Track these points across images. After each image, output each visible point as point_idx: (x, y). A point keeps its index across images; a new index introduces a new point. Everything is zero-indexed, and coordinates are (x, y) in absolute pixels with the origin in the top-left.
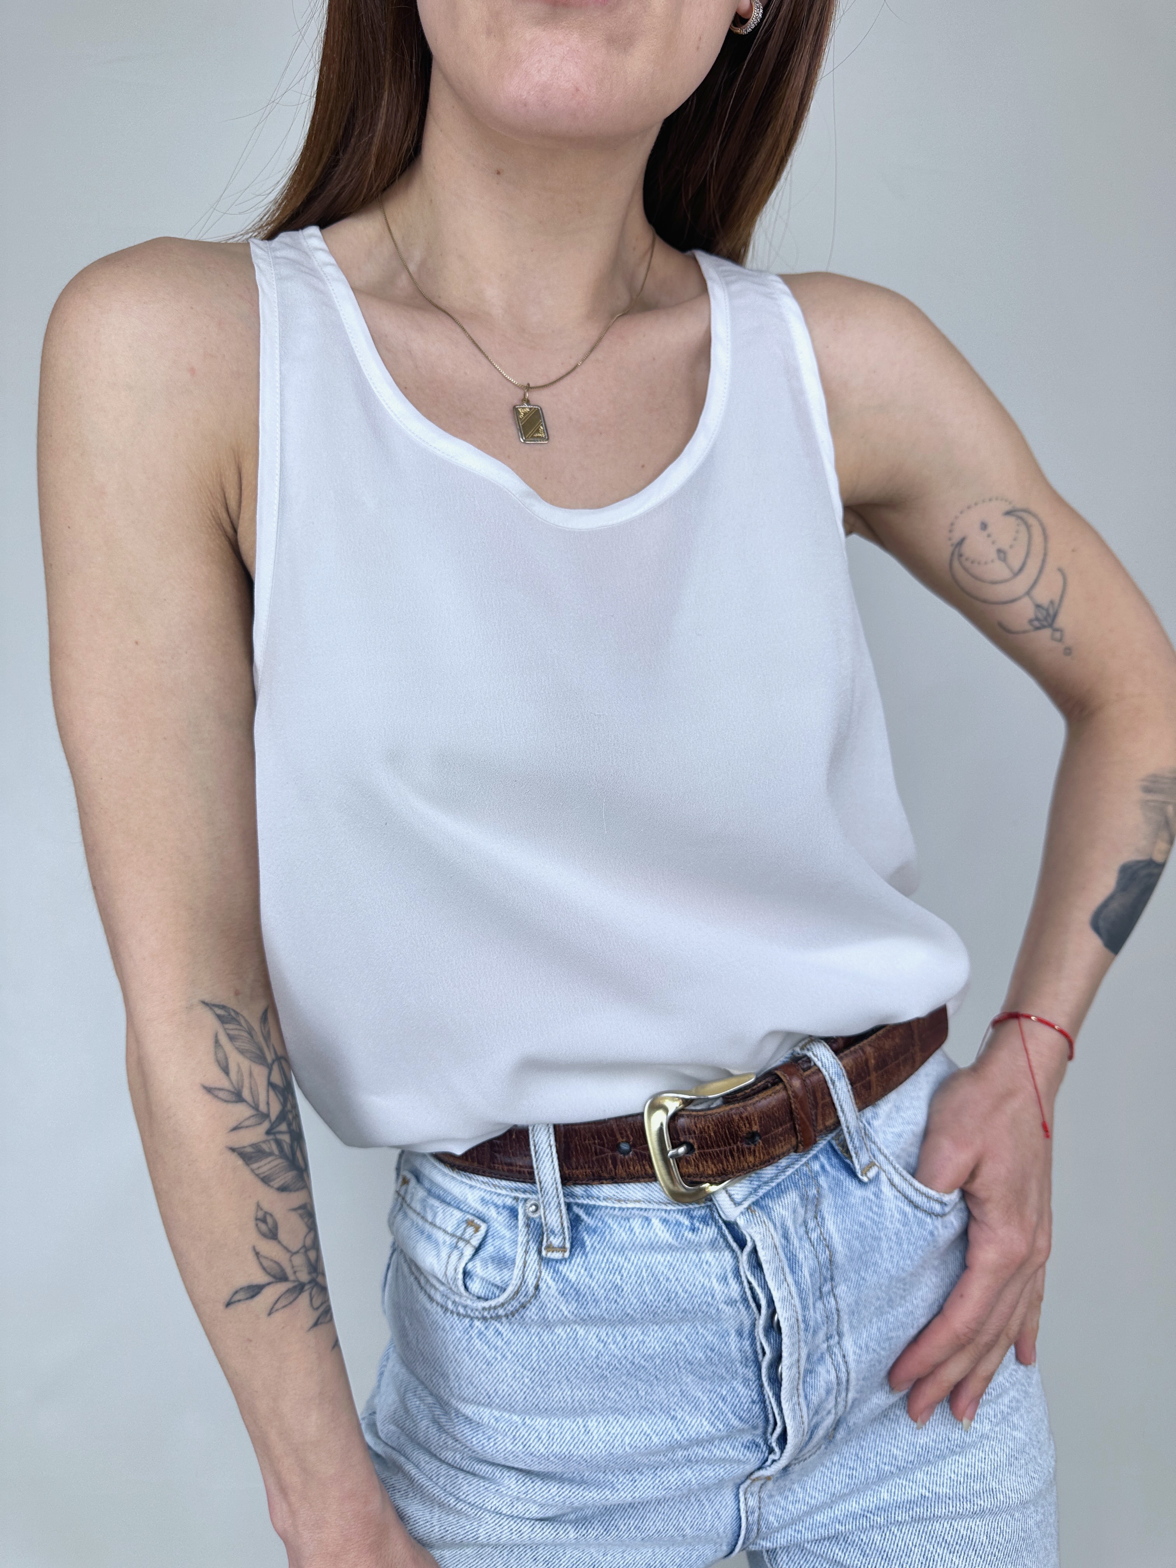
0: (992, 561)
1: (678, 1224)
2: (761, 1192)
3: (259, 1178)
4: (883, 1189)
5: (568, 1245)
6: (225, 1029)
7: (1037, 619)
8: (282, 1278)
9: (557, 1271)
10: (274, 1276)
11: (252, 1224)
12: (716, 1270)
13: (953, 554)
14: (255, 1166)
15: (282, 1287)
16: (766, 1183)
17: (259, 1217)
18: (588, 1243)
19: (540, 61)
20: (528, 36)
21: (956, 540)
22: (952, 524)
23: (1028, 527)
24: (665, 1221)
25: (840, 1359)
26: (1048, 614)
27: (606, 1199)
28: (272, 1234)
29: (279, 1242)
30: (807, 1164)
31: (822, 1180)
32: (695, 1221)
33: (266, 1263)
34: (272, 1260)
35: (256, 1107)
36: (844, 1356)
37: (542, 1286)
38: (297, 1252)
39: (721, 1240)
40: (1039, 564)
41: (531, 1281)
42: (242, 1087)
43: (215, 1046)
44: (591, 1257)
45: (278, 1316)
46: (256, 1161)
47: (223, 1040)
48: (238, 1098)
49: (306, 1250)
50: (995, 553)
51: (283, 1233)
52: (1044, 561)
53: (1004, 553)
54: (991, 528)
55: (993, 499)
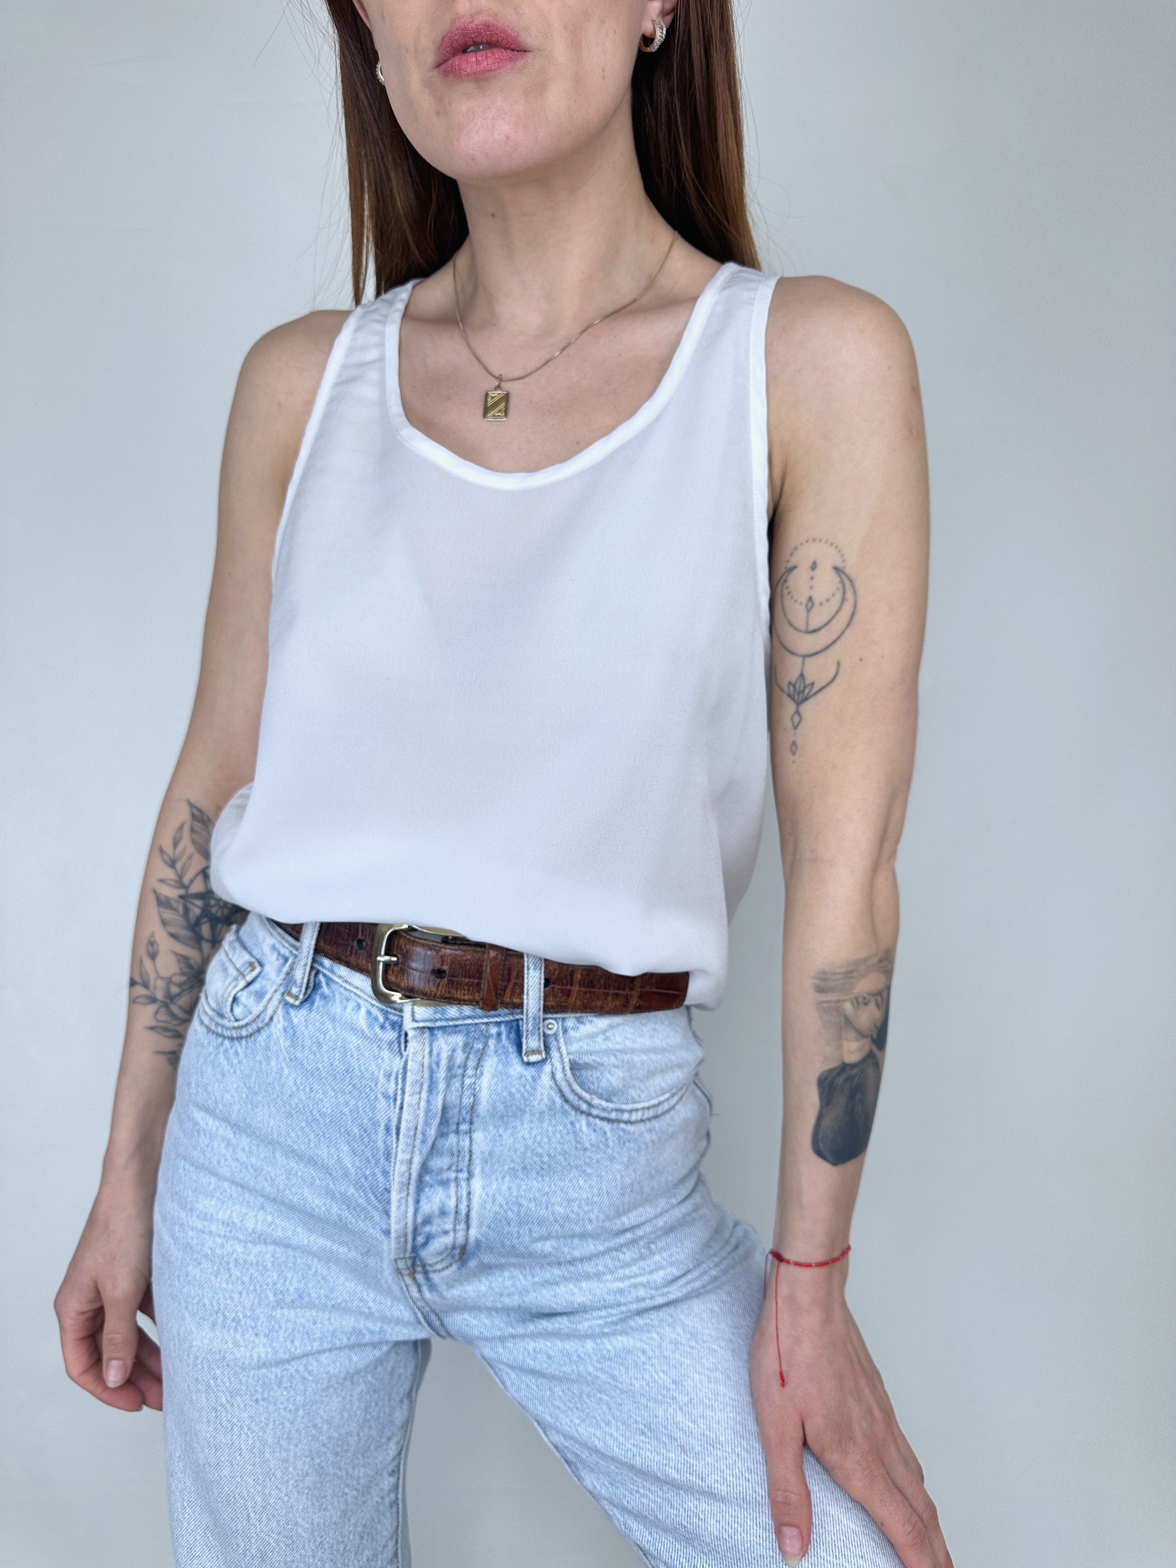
0: (801, 604)
1: (376, 1019)
2: (439, 1024)
3: (162, 918)
4: (542, 1076)
5: (301, 997)
6: (191, 823)
9: (287, 1013)
10: (141, 981)
12: (385, 1066)
14: (162, 909)
15: (143, 991)
16: (447, 1020)
17: (150, 940)
18: (316, 1004)
19: (476, 125)
21: (790, 564)
24: (369, 1013)
25: (465, 1193)
26: (803, 690)
27: (340, 977)
28: (153, 957)
29: (154, 964)
30: (487, 1024)
31: (492, 1043)
32: (387, 1022)
35: (180, 877)
36: (469, 1193)
37: (275, 1018)
38: (162, 978)
39: (397, 1045)
40: (829, 640)
41: (270, 1012)
42: (179, 860)
43: (178, 828)
44: (313, 1014)
46: (164, 907)
47: (186, 828)
48: (172, 864)
49: (169, 981)
50: (807, 598)
51: (159, 961)
52: (834, 642)
53: (813, 605)
54: (817, 573)
55: (834, 546)
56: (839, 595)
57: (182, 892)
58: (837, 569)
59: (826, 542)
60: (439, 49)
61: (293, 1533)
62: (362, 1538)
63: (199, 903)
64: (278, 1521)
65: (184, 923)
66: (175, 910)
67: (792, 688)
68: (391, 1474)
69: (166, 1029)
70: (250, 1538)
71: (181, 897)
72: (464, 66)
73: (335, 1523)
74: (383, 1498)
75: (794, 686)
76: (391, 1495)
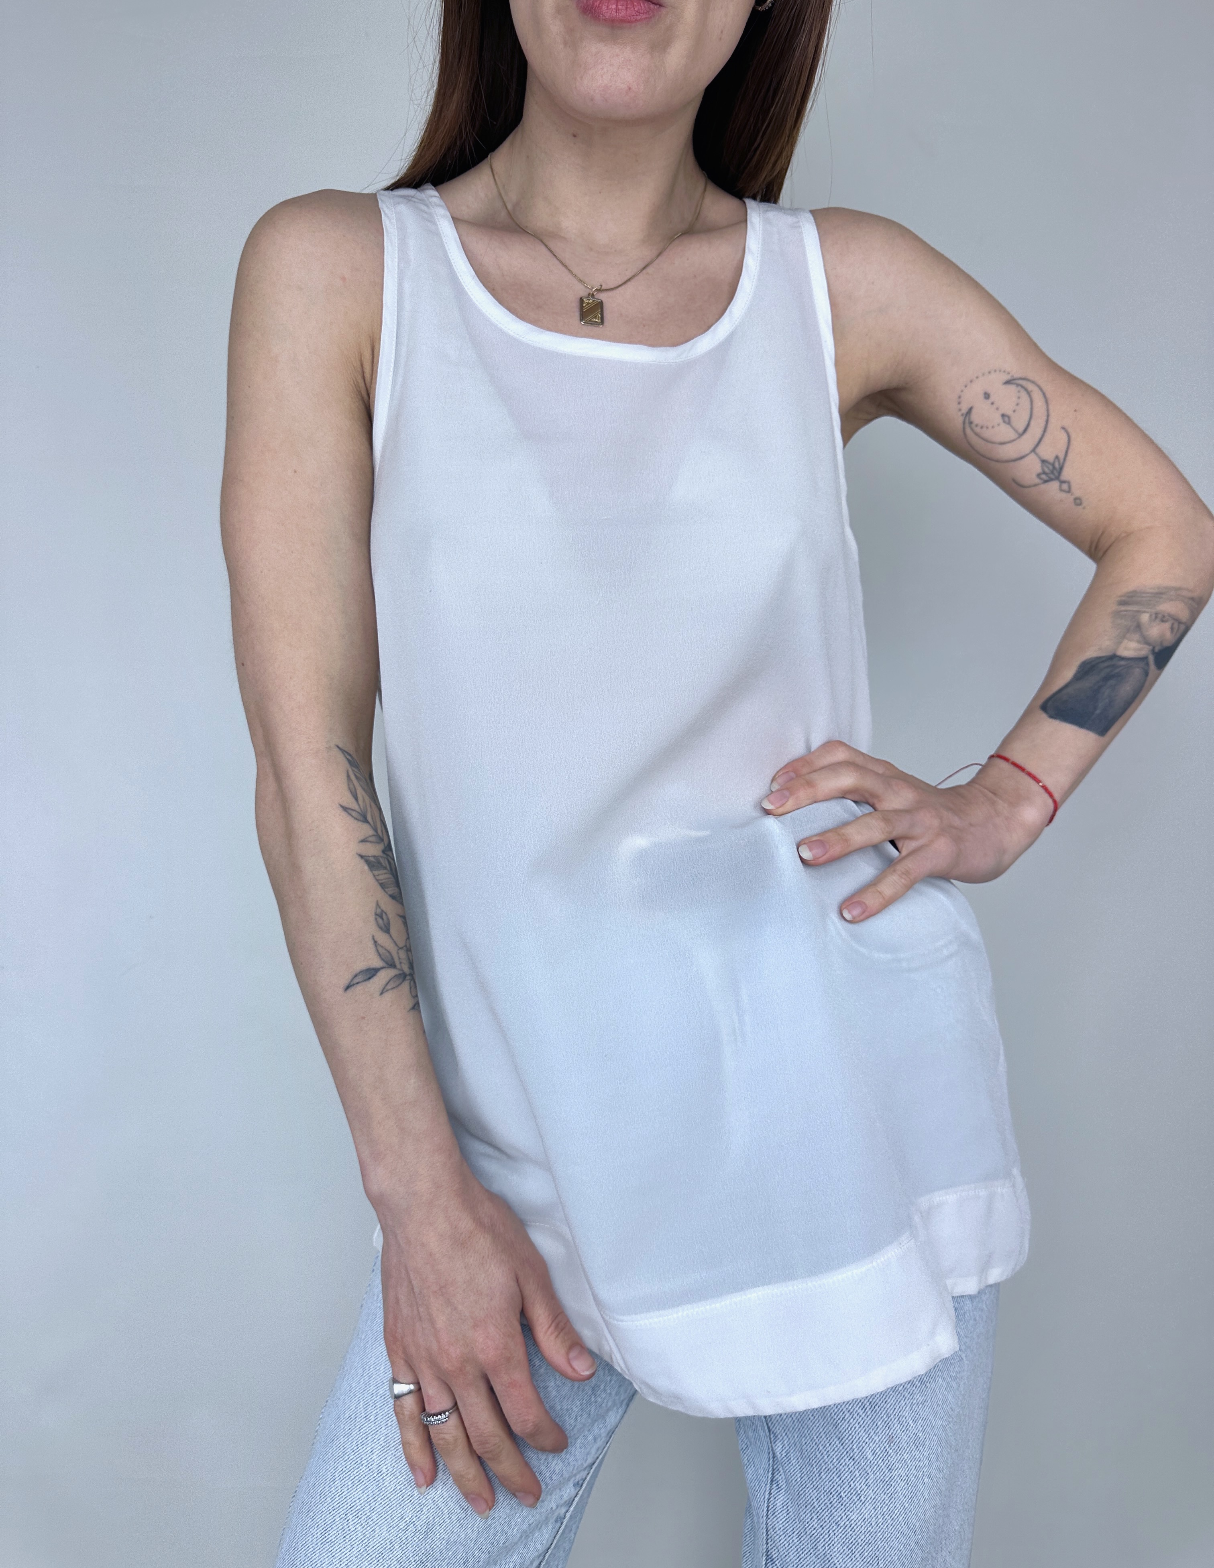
0: (999, 425)
3: (379, 883)
6: (352, 770)
7: (1044, 473)
8: (392, 965)
10: (387, 963)
11: (372, 918)
13: (964, 423)
14: (376, 873)
15: (391, 972)
17: (378, 913)
19: (602, 69)
20: (594, 50)
21: (965, 410)
22: (960, 397)
23: (1029, 393)
26: (1054, 468)
28: (386, 929)
29: (391, 937)
33: (381, 950)
34: (386, 949)
38: (402, 948)
40: (1043, 424)
42: (367, 810)
43: (348, 779)
45: (388, 996)
46: (377, 870)
47: (353, 777)
50: (1001, 418)
52: (1047, 421)
53: (1009, 417)
54: (994, 397)
55: (993, 372)
56: (1023, 394)
58: (1008, 382)
59: (983, 375)
67: (1043, 477)
68: (576, 1485)
74: (557, 1506)
76: (563, 1507)
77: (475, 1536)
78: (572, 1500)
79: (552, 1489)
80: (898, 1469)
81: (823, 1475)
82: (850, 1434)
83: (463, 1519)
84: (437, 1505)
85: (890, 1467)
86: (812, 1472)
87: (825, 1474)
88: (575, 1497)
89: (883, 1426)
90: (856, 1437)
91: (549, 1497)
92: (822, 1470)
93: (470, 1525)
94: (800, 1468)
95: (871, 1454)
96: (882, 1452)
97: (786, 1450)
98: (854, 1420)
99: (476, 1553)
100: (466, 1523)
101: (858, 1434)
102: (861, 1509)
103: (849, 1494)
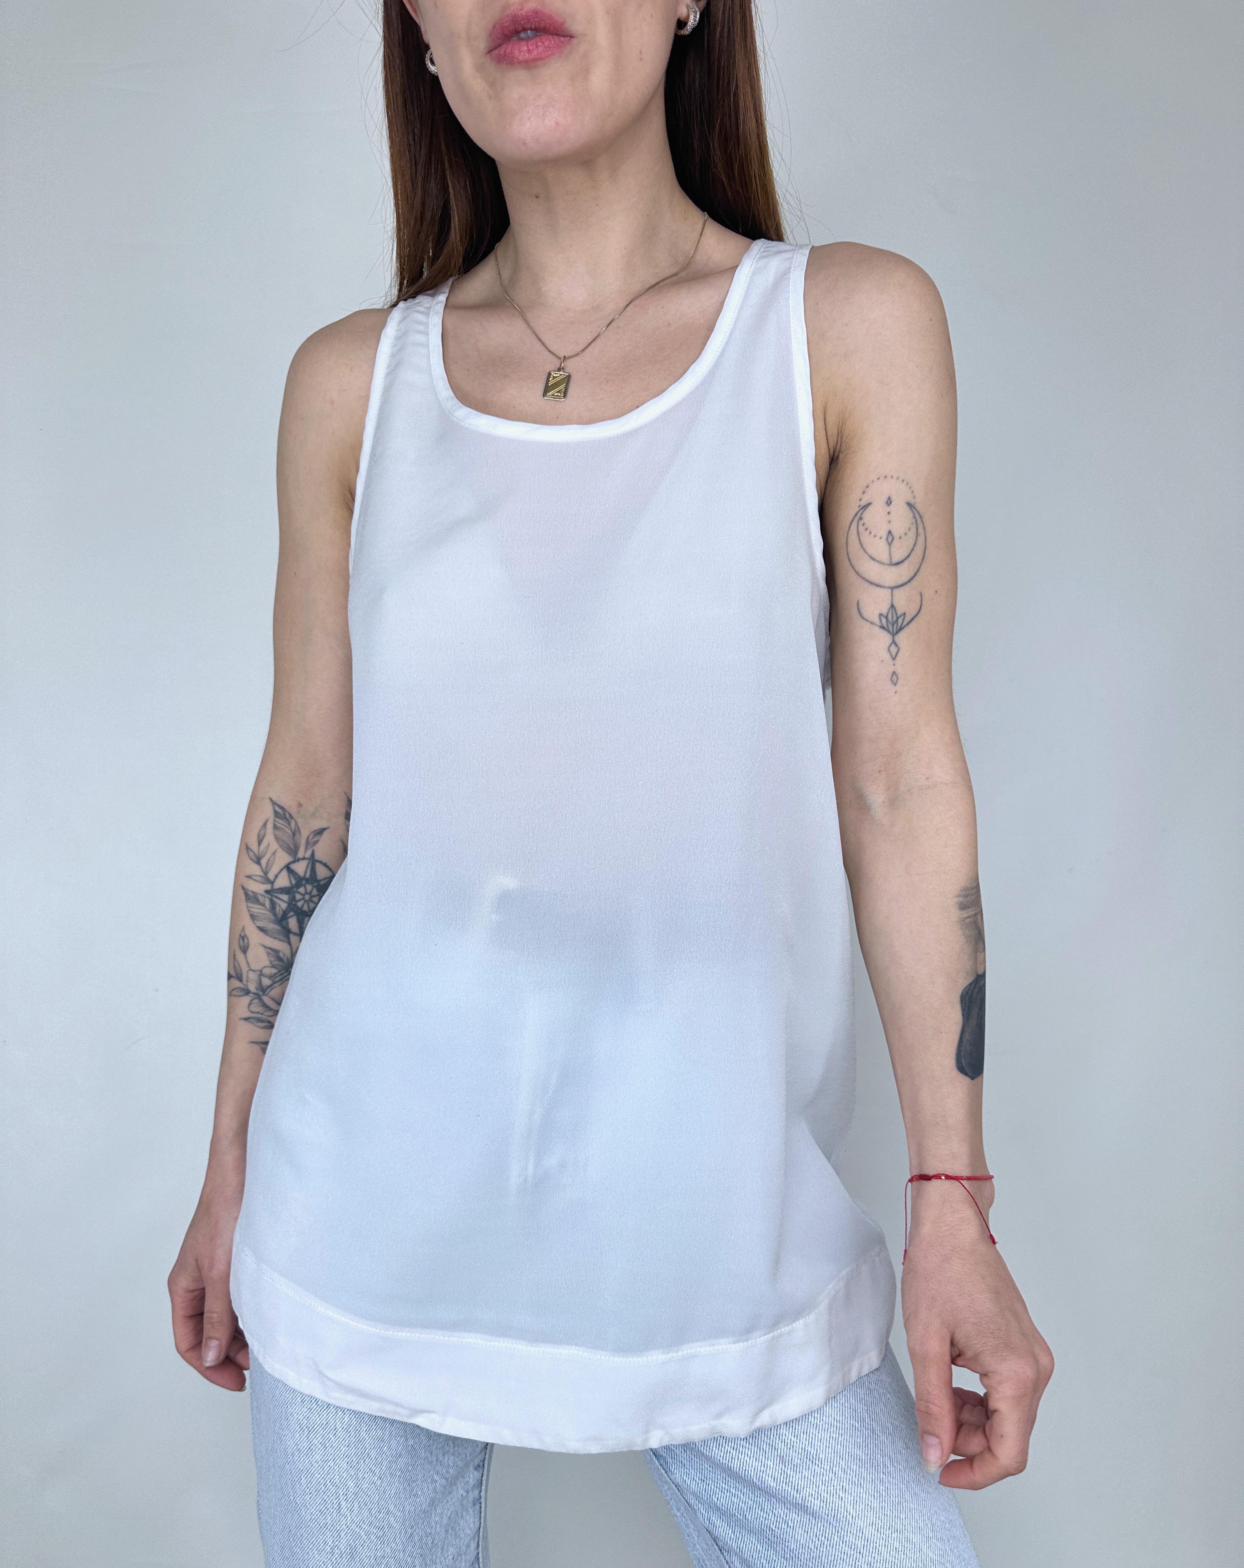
0: (880, 538)
6: (275, 820)
10: (236, 974)
11: (237, 937)
14: (250, 905)
15: (237, 984)
17: (241, 935)
21: (864, 501)
22: (867, 486)
28: (244, 950)
29: (246, 957)
33: (236, 966)
34: (240, 966)
35: (266, 873)
38: (254, 971)
42: (263, 857)
43: (263, 826)
46: (252, 903)
47: (270, 826)
48: (258, 861)
49: (261, 974)
50: (886, 532)
51: (250, 953)
53: (893, 539)
54: (892, 508)
55: (905, 482)
56: (914, 530)
57: (268, 887)
58: (910, 505)
59: (898, 478)
60: (490, 35)
61: (385, 1523)
62: (447, 1531)
63: (285, 897)
64: (370, 1510)
65: (272, 917)
66: (263, 905)
67: (884, 620)
68: (477, 1468)
69: (260, 1020)
70: (339, 1532)
71: (267, 892)
72: (516, 52)
73: (424, 1512)
74: (467, 1492)
75: (887, 618)
76: (475, 1490)
77: (401, 1547)
78: (480, 1481)
79: (453, 1480)
80: (805, 1487)
81: (749, 1516)
82: (745, 1470)
83: (382, 1536)
84: (351, 1530)
85: (796, 1488)
86: (739, 1520)
87: (749, 1514)
88: (482, 1477)
89: (769, 1449)
90: (751, 1471)
91: (455, 1488)
92: (745, 1513)
93: (392, 1540)
94: (728, 1525)
95: (773, 1481)
96: (781, 1475)
97: (706, 1517)
98: (742, 1454)
99: (408, 1561)
100: (387, 1539)
101: (752, 1466)
102: (795, 1536)
103: (778, 1523)
